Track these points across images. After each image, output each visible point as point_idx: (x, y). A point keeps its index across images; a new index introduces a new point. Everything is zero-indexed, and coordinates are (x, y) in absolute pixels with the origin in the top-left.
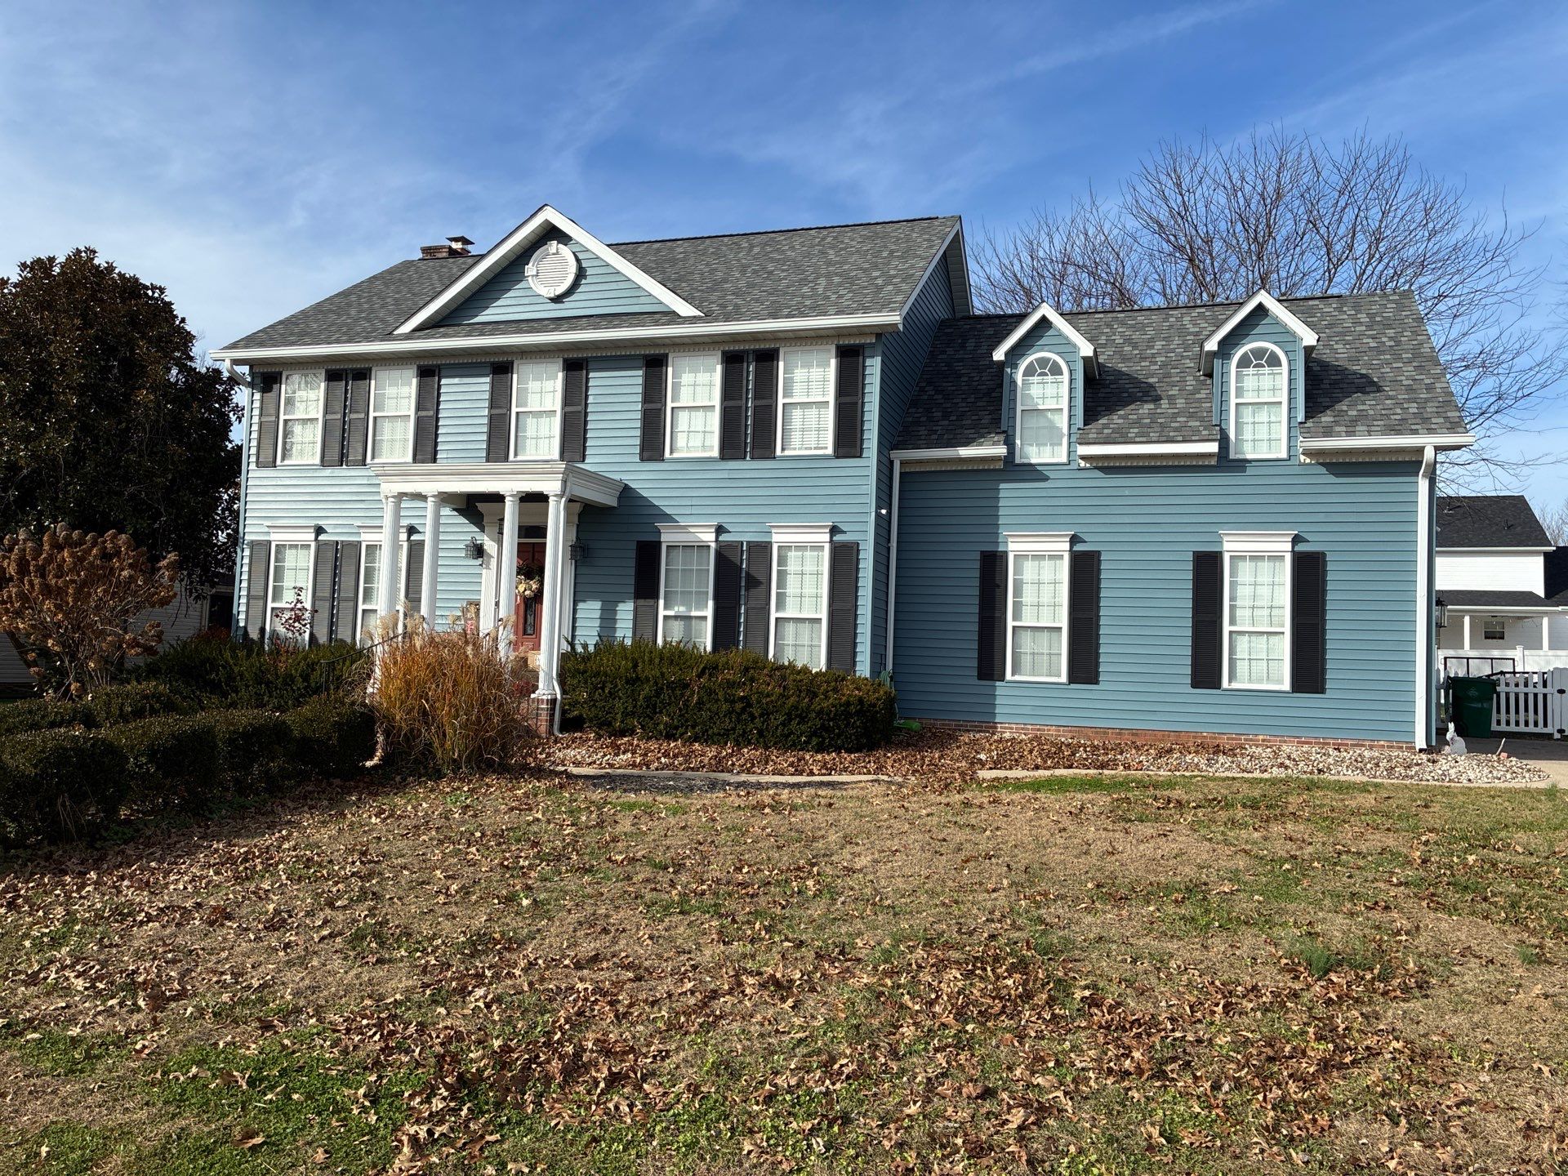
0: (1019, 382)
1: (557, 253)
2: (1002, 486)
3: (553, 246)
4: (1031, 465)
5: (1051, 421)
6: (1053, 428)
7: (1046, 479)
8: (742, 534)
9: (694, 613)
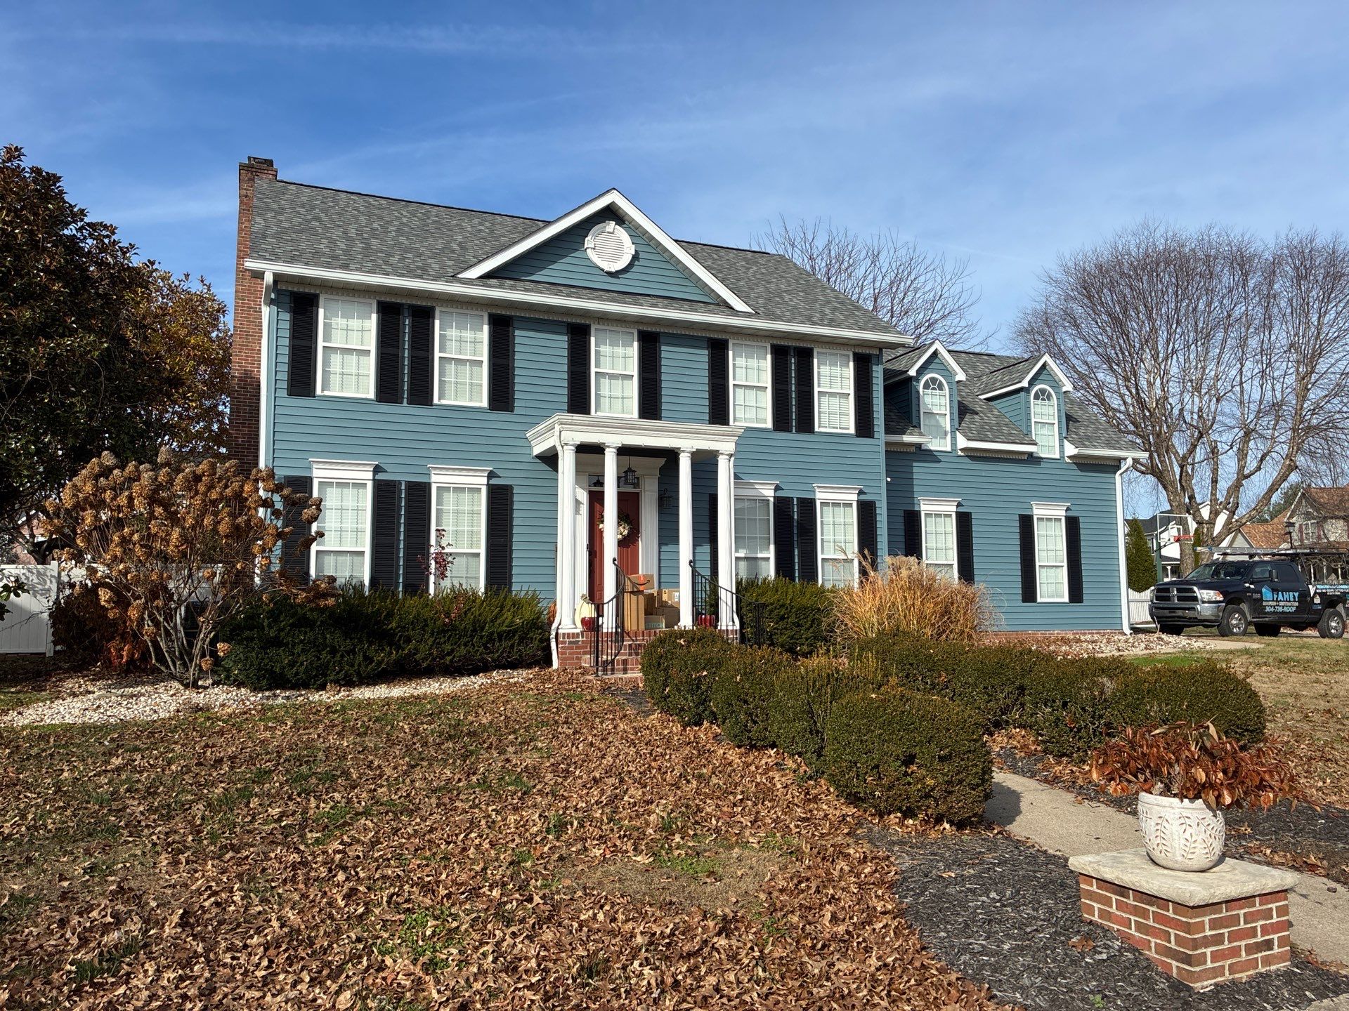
0: (921, 393)
1: (613, 233)
2: (915, 464)
3: (611, 226)
4: (930, 451)
5: (937, 421)
6: (939, 426)
7: (939, 461)
8: (794, 492)
9: (760, 555)
